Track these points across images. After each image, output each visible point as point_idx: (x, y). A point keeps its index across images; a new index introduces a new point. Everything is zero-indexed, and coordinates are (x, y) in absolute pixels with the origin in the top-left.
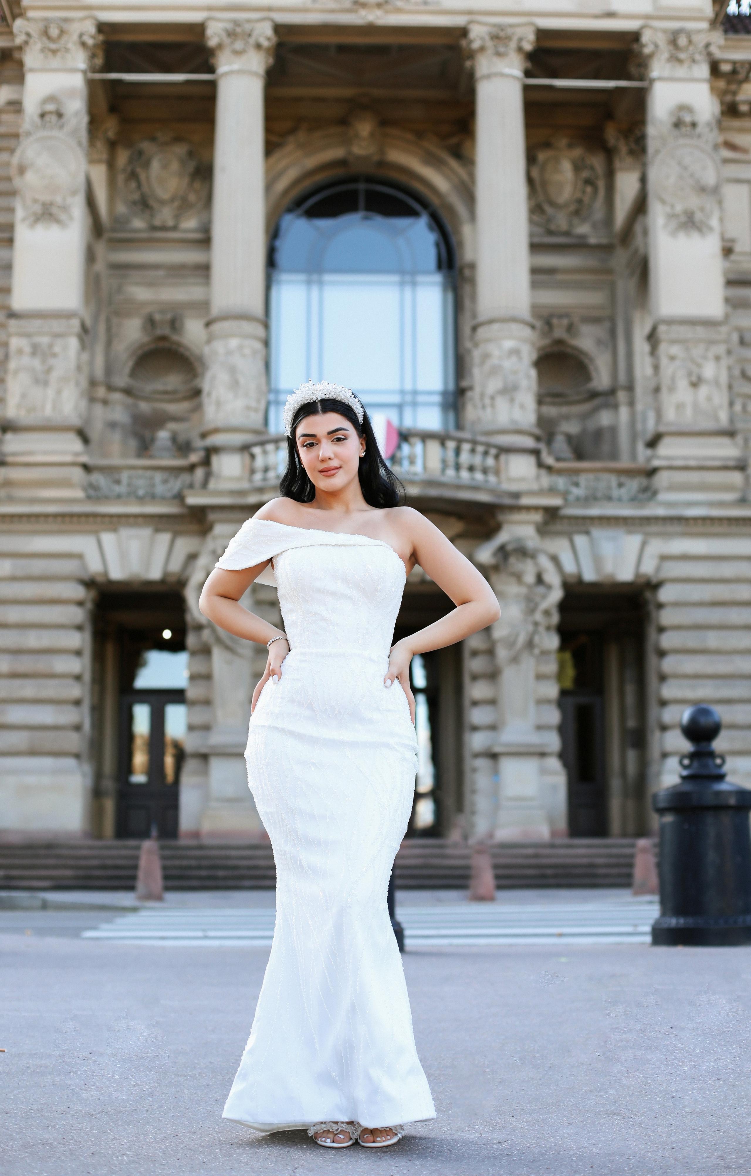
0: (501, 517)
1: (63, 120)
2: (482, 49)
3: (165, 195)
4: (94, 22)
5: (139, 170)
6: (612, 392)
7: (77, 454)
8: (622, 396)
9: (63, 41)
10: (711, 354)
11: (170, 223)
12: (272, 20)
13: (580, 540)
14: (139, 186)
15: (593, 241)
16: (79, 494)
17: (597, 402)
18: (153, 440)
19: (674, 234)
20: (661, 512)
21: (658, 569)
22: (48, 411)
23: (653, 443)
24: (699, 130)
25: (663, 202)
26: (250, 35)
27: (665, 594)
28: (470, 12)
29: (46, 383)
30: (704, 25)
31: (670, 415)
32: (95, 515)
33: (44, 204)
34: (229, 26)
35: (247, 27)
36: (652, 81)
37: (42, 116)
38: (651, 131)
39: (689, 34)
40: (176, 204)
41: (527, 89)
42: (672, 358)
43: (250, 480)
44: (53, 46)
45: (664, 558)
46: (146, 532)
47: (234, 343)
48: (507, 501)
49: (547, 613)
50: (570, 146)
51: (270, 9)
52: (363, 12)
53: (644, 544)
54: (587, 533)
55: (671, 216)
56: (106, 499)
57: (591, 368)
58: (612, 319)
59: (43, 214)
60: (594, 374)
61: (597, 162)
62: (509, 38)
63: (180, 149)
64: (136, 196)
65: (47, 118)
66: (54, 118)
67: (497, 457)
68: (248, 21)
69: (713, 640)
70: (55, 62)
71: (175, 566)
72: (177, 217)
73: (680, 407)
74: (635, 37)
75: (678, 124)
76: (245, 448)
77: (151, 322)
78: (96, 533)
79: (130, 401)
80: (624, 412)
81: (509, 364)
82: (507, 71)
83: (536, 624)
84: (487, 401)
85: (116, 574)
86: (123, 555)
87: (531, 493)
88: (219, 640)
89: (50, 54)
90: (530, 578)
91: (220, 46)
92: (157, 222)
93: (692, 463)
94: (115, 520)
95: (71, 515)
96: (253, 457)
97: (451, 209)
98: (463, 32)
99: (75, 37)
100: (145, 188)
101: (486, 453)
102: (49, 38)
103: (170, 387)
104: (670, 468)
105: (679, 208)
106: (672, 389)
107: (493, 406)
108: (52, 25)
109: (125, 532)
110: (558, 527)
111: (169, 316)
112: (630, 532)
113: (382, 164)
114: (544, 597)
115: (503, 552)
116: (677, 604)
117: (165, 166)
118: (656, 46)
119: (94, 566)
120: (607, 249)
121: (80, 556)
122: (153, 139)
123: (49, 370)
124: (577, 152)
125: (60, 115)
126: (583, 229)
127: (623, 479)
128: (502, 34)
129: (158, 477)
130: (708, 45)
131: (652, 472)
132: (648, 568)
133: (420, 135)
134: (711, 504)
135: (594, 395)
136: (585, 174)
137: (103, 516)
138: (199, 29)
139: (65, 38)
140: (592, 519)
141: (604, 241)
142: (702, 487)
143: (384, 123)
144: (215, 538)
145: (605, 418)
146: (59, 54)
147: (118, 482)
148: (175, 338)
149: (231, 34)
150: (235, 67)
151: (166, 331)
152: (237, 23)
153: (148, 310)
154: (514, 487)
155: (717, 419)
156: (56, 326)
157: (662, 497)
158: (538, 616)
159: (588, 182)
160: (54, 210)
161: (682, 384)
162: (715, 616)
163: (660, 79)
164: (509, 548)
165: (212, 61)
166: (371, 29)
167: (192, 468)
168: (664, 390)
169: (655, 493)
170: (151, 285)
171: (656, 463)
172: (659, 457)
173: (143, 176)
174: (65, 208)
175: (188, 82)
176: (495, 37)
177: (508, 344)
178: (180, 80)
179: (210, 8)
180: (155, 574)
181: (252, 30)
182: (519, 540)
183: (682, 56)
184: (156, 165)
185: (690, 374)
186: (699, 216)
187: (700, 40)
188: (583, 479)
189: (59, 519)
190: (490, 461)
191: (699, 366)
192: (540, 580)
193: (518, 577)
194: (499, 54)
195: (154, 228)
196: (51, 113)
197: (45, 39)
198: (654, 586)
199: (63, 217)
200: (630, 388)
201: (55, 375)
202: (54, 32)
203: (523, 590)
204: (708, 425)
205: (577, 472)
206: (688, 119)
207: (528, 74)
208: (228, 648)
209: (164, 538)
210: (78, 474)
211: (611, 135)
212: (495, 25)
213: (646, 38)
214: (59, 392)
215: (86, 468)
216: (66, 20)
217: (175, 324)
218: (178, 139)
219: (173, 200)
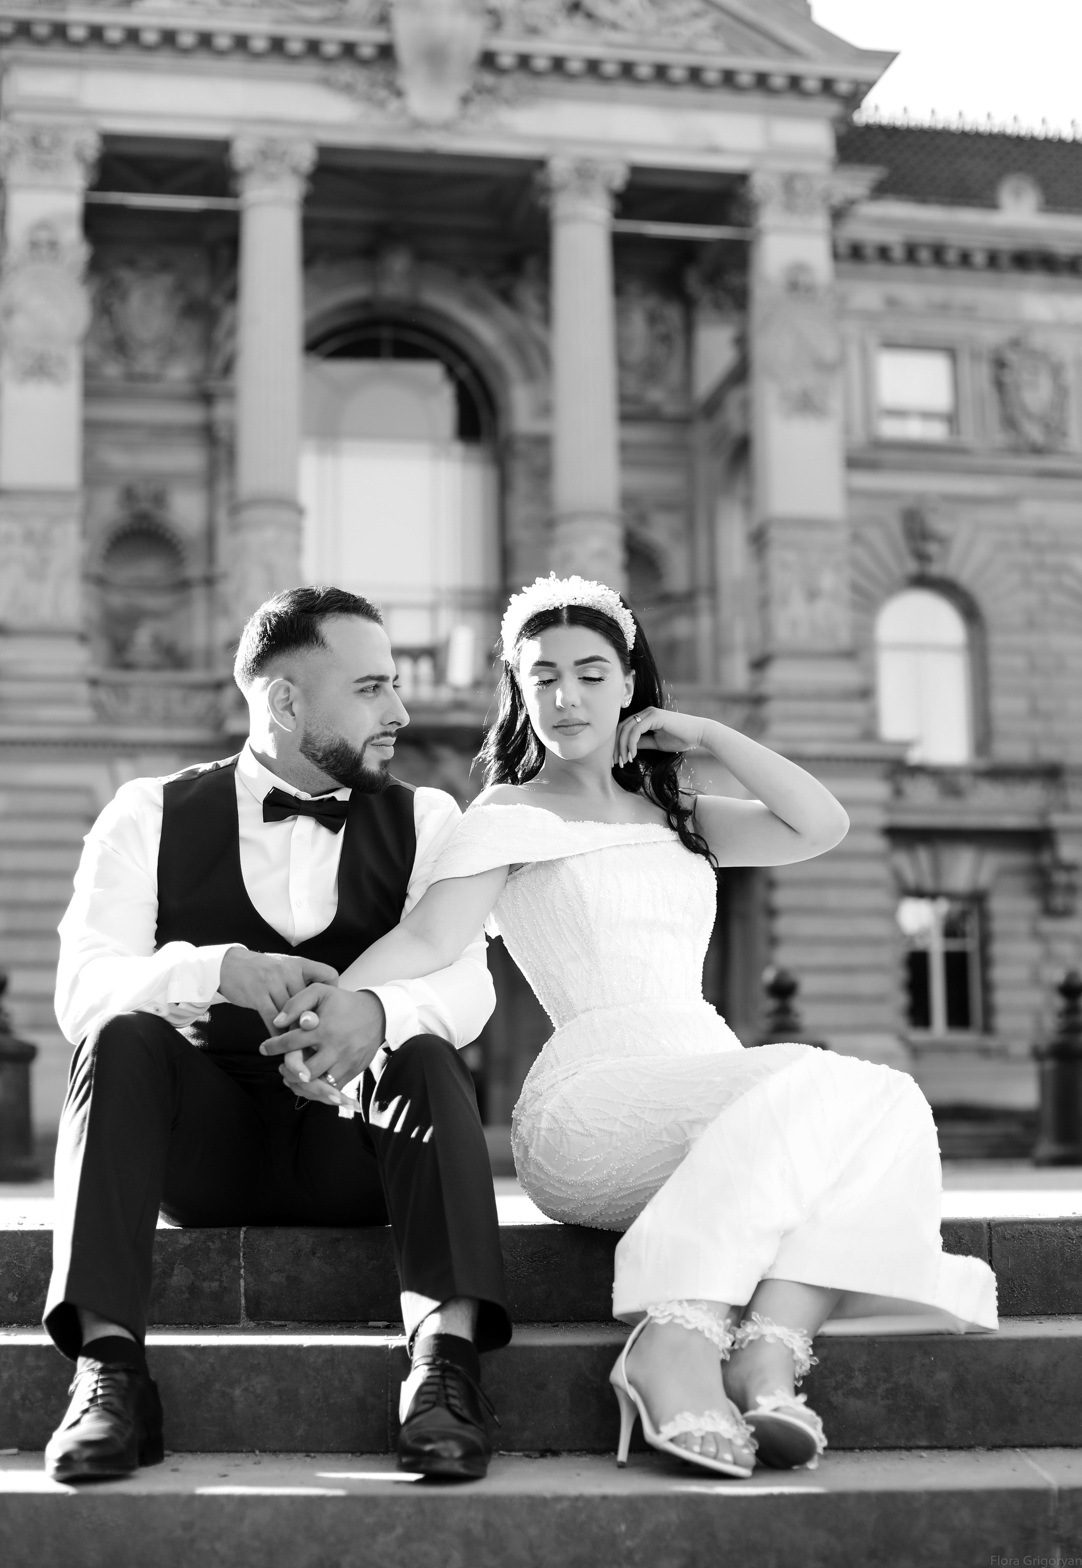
1: (58, 253)
2: (565, 185)
3: (147, 336)
4: (97, 131)
5: (116, 304)
6: (691, 596)
7: (82, 665)
8: (703, 602)
9: (56, 152)
10: (830, 563)
11: (153, 371)
12: (315, 140)
14: (113, 322)
15: (668, 411)
17: (671, 606)
18: (130, 642)
19: (789, 416)
22: (46, 612)
23: (760, 664)
24: (816, 295)
25: (775, 379)
26: (286, 156)
28: (552, 140)
29: (42, 578)
30: (824, 167)
31: (782, 632)
33: (36, 356)
34: (262, 144)
35: (282, 146)
36: (760, 232)
37: (33, 246)
39: (806, 178)
40: (161, 347)
41: (615, 235)
42: (785, 566)
44: (44, 158)
51: (313, 125)
52: (422, 135)
55: (787, 395)
56: (114, 720)
57: (663, 564)
58: (690, 507)
59: (35, 368)
60: (667, 573)
61: (673, 314)
62: (596, 174)
63: (166, 281)
64: (112, 338)
65: (39, 249)
66: (47, 250)
69: (833, 897)
70: (46, 178)
72: (161, 364)
73: (795, 623)
74: (742, 179)
75: (793, 287)
77: (129, 495)
78: (109, 761)
79: (101, 592)
80: (705, 621)
82: (591, 213)
89: (39, 168)
91: (250, 169)
92: (137, 370)
93: (809, 691)
94: (134, 747)
97: (498, 367)
98: (540, 164)
99: (71, 149)
100: (121, 327)
102: (39, 148)
103: (148, 576)
104: (788, 696)
105: (793, 387)
106: (785, 602)
108: (43, 133)
111: (152, 489)
113: (417, 308)
117: (147, 301)
118: (769, 190)
120: (684, 421)
121: (89, 791)
122: (131, 263)
123: (45, 562)
124: (652, 301)
125: (54, 246)
126: (656, 395)
128: (587, 169)
129: (174, 695)
131: (760, 700)
133: (463, 273)
135: (666, 599)
136: (661, 329)
137: (117, 743)
138: (223, 146)
139: (59, 148)
141: (682, 411)
143: (421, 257)
145: (681, 627)
146: (50, 168)
147: (127, 702)
148: (159, 515)
149: (264, 155)
150: (266, 194)
151: (148, 507)
152: (272, 141)
153: (125, 480)
155: (835, 637)
156: (53, 507)
159: (664, 338)
160: (49, 364)
161: (797, 595)
163: (772, 229)
165: (236, 184)
166: (430, 155)
168: (776, 604)
170: (128, 447)
171: (765, 690)
172: (768, 683)
174: (62, 362)
176: (579, 173)
179: (238, 121)
181: (288, 151)
183: (799, 203)
184: (136, 298)
185: (805, 584)
186: (816, 397)
191: (816, 575)
194: (583, 192)
195: (132, 377)
196: (42, 243)
197: (33, 148)
199: (60, 373)
200: (713, 590)
201: (53, 568)
202: (46, 141)
204: (826, 645)
206: (805, 281)
207: (617, 217)
210: (83, 689)
211: (693, 281)
212: (579, 157)
213: (756, 181)
214: (58, 589)
215: (94, 683)
216: (61, 127)
217: (160, 499)
218: (164, 266)
219: (156, 342)
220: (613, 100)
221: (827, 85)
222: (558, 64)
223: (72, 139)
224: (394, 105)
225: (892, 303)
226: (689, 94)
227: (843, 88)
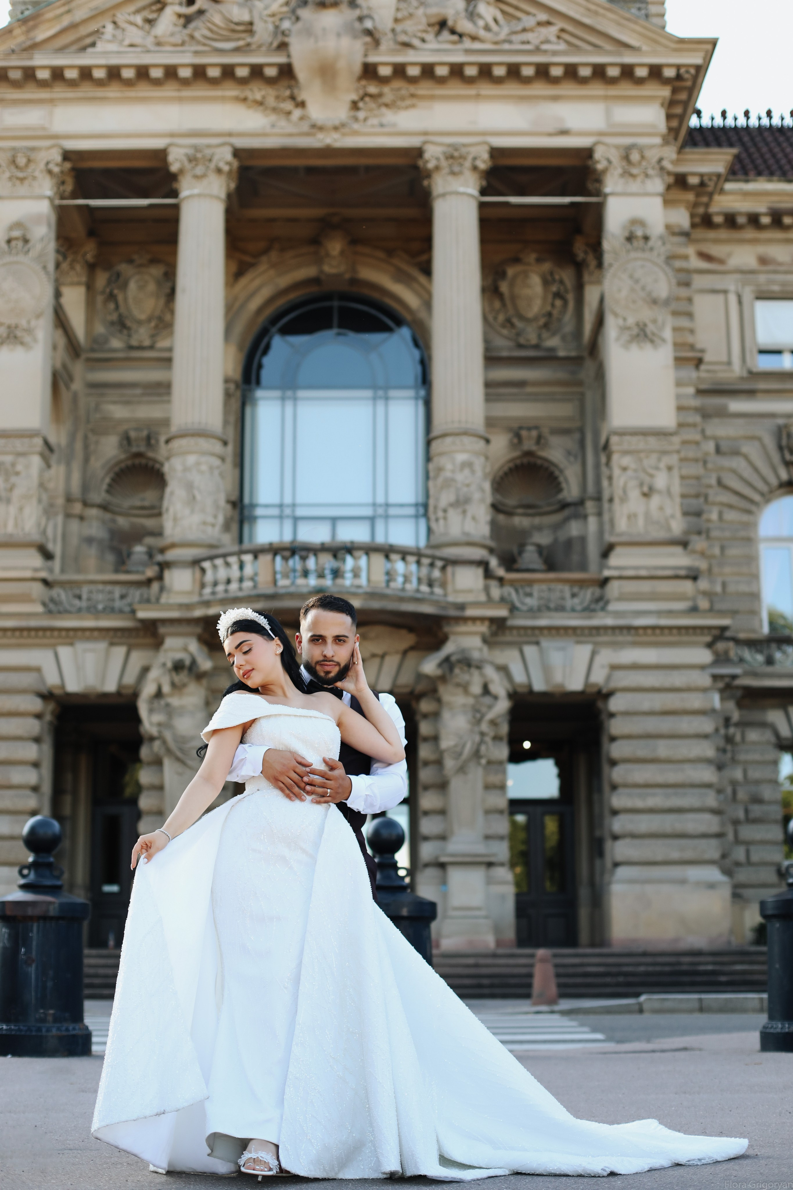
0: (446, 629)
1: (30, 245)
2: (437, 168)
3: (143, 317)
4: (60, 151)
5: (116, 291)
6: (581, 503)
7: (36, 570)
8: (590, 506)
9: (30, 170)
10: (662, 465)
11: (147, 343)
12: (232, 145)
13: (530, 651)
14: (117, 307)
15: (561, 353)
16: (39, 609)
17: (566, 512)
18: (129, 555)
19: (626, 346)
20: (609, 621)
21: (608, 678)
22: (10, 528)
23: (606, 553)
24: (651, 243)
25: (616, 315)
26: (210, 160)
27: (615, 704)
28: (425, 133)
29: (8, 501)
30: (658, 140)
31: (622, 525)
32: (52, 629)
33: (9, 327)
34: (190, 151)
35: (208, 152)
36: (606, 196)
37: (9, 241)
38: (606, 245)
39: (641, 150)
40: (153, 324)
41: (482, 206)
42: (624, 469)
43: (201, 595)
44: (21, 175)
45: (614, 667)
46: (101, 646)
47: (191, 459)
48: (453, 613)
49: (493, 723)
50: (539, 260)
51: (230, 134)
52: (320, 136)
53: (594, 654)
54: (537, 643)
55: (624, 329)
56: (64, 612)
57: (561, 479)
58: (581, 431)
59: (8, 337)
60: (564, 485)
61: (567, 276)
62: (463, 157)
64: (114, 317)
65: (13, 243)
66: (20, 244)
67: (443, 569)
68: (209, 146)
69: (663, 749)
70: (22, 190)
71: (130, 679)
72: (153, 336)
73: (632, 517)
74: (587, 153)
75: (630, 238)
76: (196, 563)
77: (127, 440)
78: (53, 646)
79: (108, 516)
80: (592, 521)
81: (461, 477)
82: (462, 189)
83: (482, 734)
84: (440, 514)
85: (73, 686)
86: (79, 668)
87: (477, 604)
88: (169, 751)
89: (18, 183)
90: (476, 689)
91: (182, 171)
92: (134, 342)
93: (643, 573)
94: (71, 633)
95: (29, 629)
96: (203, 571)
97: (421, 325)
98: (419, 152)
99: (42, 166)
100: (122, 309)
101: (432, 565)
102: (17, 167)
103: (147, 503)
104: (620, 578)
105: (631, 321)
106: (624, 499)
107: (445, 518)
108: (19, 155)
109: (81, 646)
110: (508, 638)
111: (145, 433)
112: (578, 642)
113: (355, 281)
114: (490, 707)
115: (447, 663)
116: (627, 714)
117: (141, 288)
118: (609, 161)
119: (52, 679)
120: (577, 361)
121: (38, 670)
122: (130, 261)
123: (11, 489)
124: (547, 266)
125: (26, 241)
126: (553, 342)
127: (576, 590)
128: (456, 154)
129: (118, 591)
130: (660, 160)
131: (604, 582)
132: (598, 677)
133: (390, 252)
134: (659, 613)
135: (564, 506)
136: (554, 288)
137: (60, 630)
138: (161, 155)
139: (32, 166)
140: (541, 629)
141: (573, 354)
142: (653, 597)
143: (354, 241)
144: (166, 651)
145: (574, 529)
146: (26, 182)
147: (79, 597)
148: (150, 454)
149: (192, 159)
150: (196, 191)
151: (142, 449)
152: (197, 148)
153: (125, 427)
154: (460, 599)
155: (669, 529)
156: (19, 445)
157: (612, 607)
158: (484, 727)
159: (557, 295)
160: (19, 333)
161: (634, 494)
162: (666, 725)
163: (612, 194)
164: (454, 659)
165: (175, 185)
166: (328, 152)
167: (149, 582)
168: (617, 500)
169: (607, 602)
170: (127, 403)
171: (607, 573)
172: (609, 568)
173: (120, 298)
174: (29, 331)
175: (151, 206)
176: (450, 157)
177: (461, 457)
178: (144, 205)
179: (172, 135)
180: (111, 687)
181: (213, 155)
182: (463, 651)
183: (634, 171)
184: (132, 286)
185: (641, 485)
186: (651, 328)
187: (653, 155)
188: (536, 589)
189: (17, 633)
190: (436, 574)
191: (652, 476)
192: (486, 690)
193: (465, 688)
194: (453, 173)
195: (131, 348)
196: (16, 239)
197: (13, 168)
198: (605, 695)
199: (27, 339)
200: (599, 498)
201: (17, 493)
202: (21, 161)
203: (471, 701)
204: (661, 534)
205: (530, 583)
206: (639, 233)
207: (483, 192)
208: (178, 759)
209: (120, 652)
210: (37, 588)
211: (580, 249)
212: (449, 145)
213: (598, 155)
214: (21, 509)
215: (45, 582)
216: (33, 149)
217: (151, 441)
219: (149, 320)
220: (478, 97)
221: (655, 72)
222: (428, 71)
223: (42, 157)
224: (297, 113)
225: (763, 260)
226: (540, 89)
227: (669, 73)
